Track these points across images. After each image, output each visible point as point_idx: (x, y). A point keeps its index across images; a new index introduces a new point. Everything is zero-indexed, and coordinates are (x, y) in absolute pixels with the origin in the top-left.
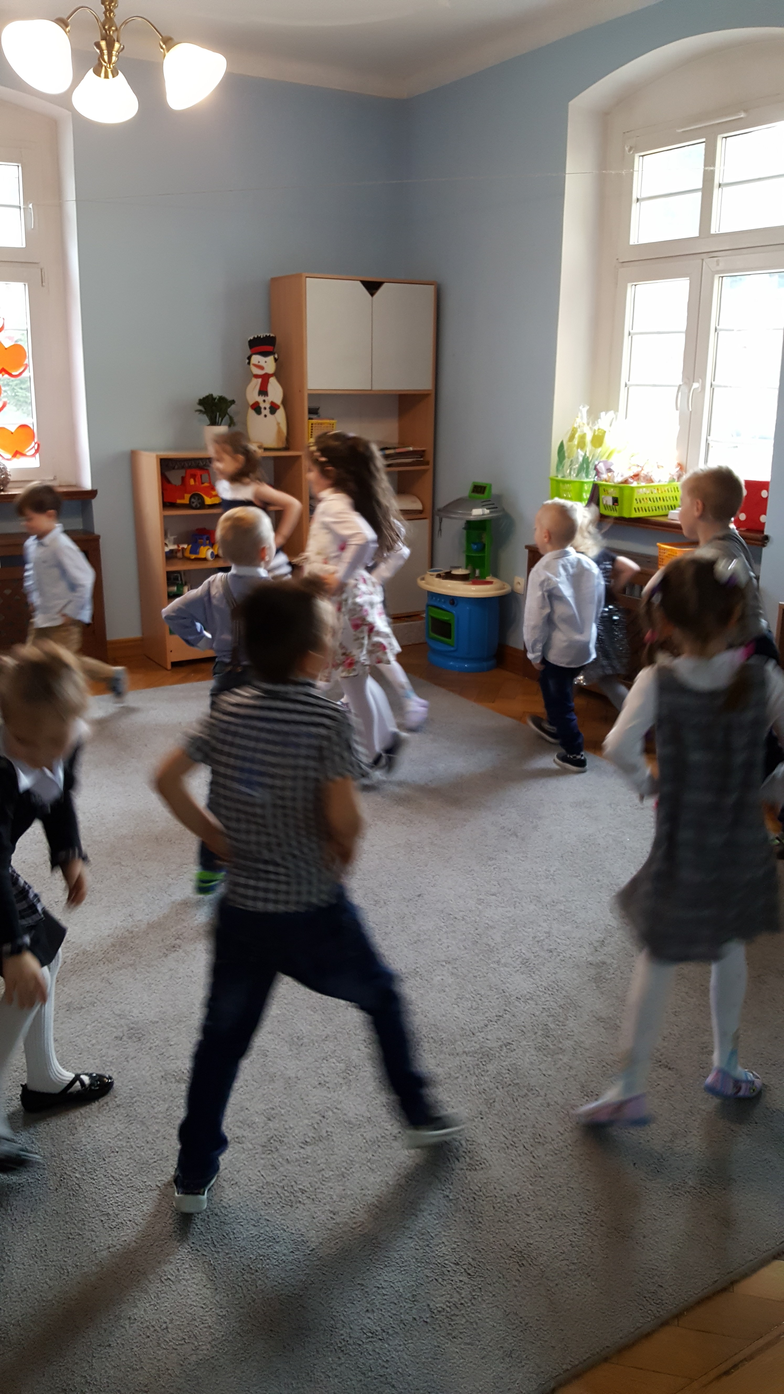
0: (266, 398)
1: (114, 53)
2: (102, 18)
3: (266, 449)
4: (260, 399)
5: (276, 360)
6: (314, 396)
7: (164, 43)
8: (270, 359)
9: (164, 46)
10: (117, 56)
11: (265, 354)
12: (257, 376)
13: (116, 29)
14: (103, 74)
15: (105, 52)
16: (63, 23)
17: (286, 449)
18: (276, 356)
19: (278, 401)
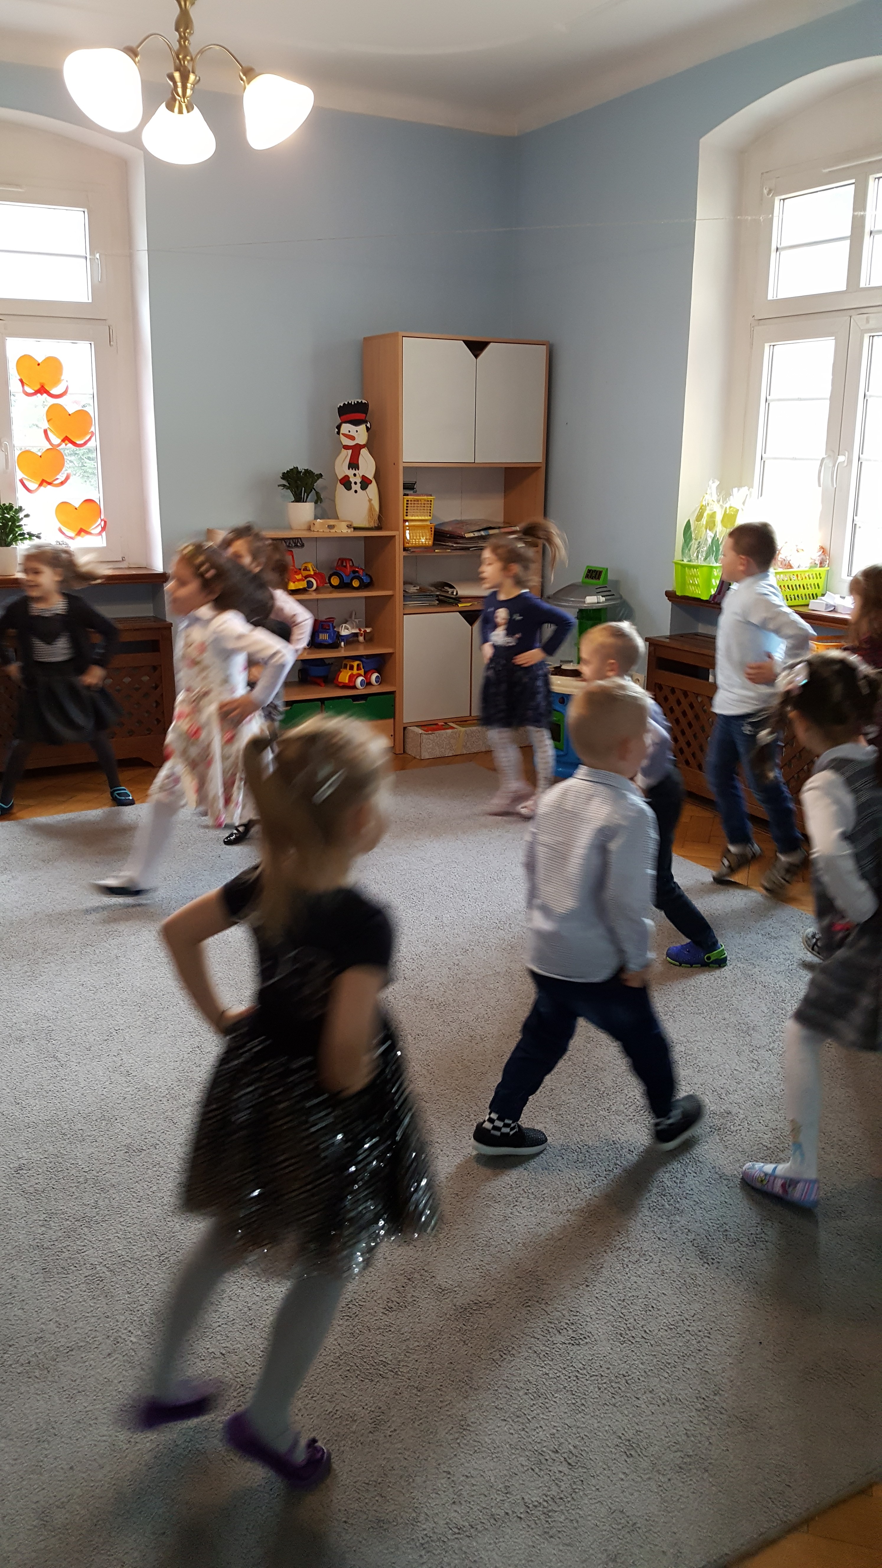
0: (356, 472)
1: (189, 85)
2: (176, 46)
3: (355, 529)
4: (350, 473)
5: (368, 429)
6: (410, 470)
7: (245, 74)
8: (362, 428)
9: (244, 78)
10: (192, 89)
11: (356, 423)
12: (346, 447)
13: (192, 59)
14: (176, 109)
15: (179, 84)
16: (132, 52)
17: (379, 528)
18: (369, 425)
19: (370, 476)
